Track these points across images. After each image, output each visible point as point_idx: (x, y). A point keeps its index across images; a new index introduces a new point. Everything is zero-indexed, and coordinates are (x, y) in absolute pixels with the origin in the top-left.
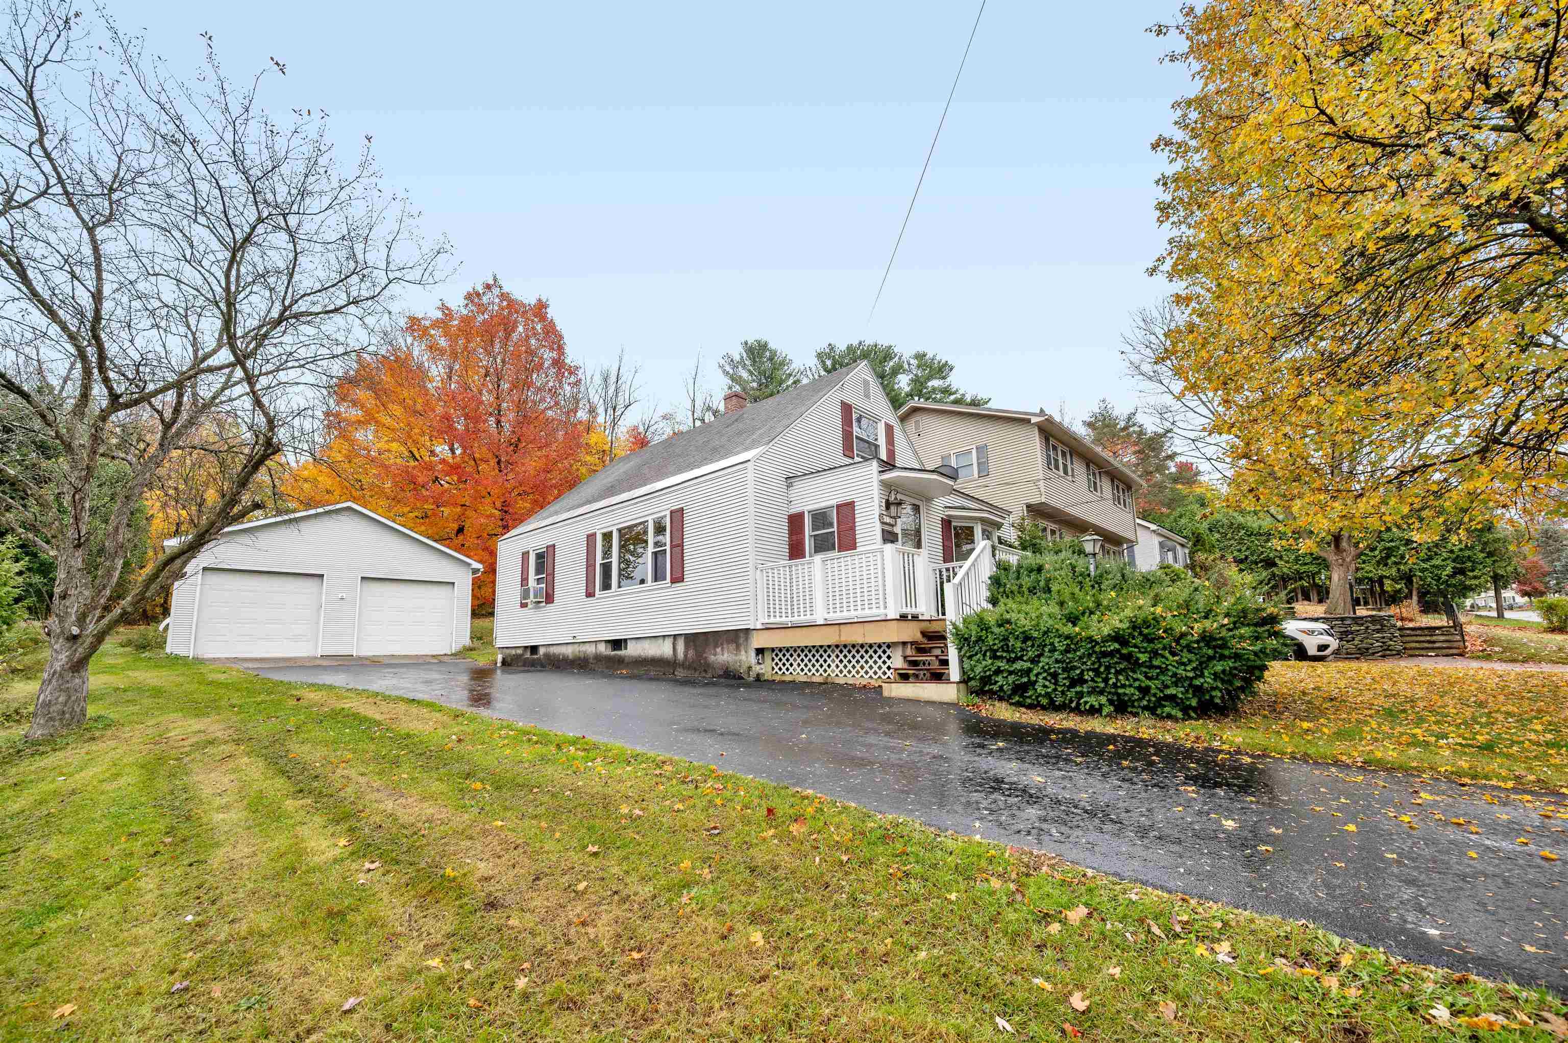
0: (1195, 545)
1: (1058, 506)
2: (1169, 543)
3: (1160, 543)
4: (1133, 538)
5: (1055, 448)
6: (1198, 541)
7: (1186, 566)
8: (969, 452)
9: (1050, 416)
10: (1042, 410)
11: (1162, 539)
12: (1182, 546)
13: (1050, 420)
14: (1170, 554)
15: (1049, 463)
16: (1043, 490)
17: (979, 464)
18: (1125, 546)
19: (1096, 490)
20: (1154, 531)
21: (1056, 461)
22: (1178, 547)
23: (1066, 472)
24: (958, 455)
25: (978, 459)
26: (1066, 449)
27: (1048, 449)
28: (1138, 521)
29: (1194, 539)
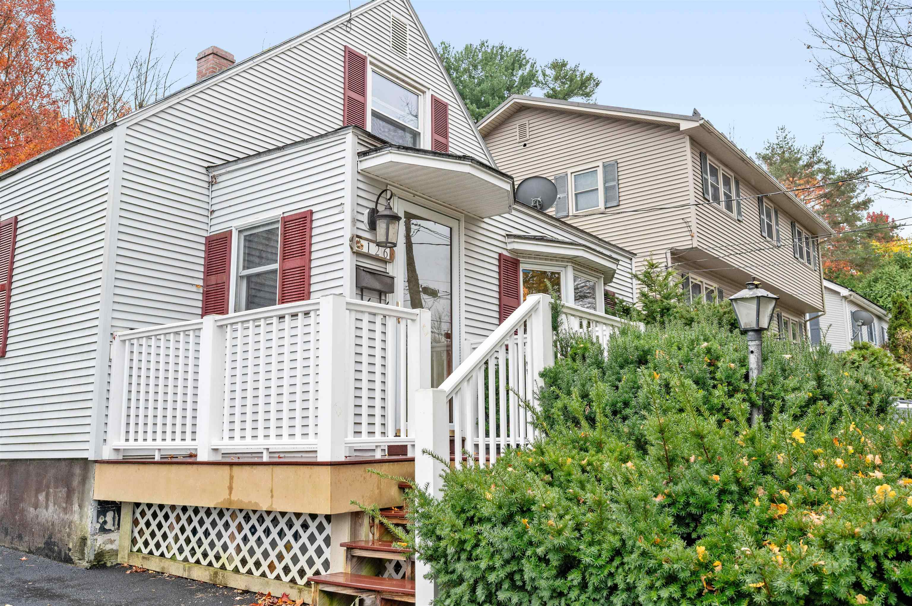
0: (896, 318)
1: (715, 253)
2: (864, 314)
3: (853, 314)
4: (819, 306)
5: (714, 172)
6: (900, 313)
7: (884, 346)
8: (593, 172)
9: (708, 122)
10: (695, 113)
11: (854, 309)
12: (880, 318)
13: (706, 127)
14: (865, 329)
15: (705, 192)
16: (694, 230)
17: (606, 189)
18: (808, 317)
19: (770, 235)
20: (845, 298)
21: (716, 189)
22: (876, 321)
23: (729, 207)
24: (578, 176)
25: (605, 182)
26: (731, 174)
27: (703, 171)
28: (826, 283)
29: (895, 310)
